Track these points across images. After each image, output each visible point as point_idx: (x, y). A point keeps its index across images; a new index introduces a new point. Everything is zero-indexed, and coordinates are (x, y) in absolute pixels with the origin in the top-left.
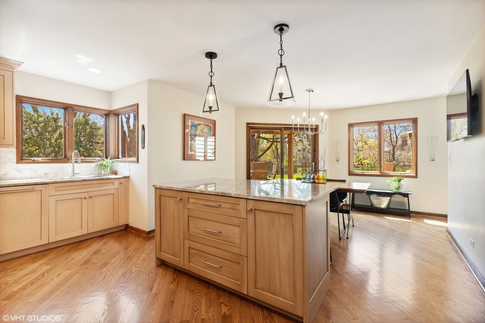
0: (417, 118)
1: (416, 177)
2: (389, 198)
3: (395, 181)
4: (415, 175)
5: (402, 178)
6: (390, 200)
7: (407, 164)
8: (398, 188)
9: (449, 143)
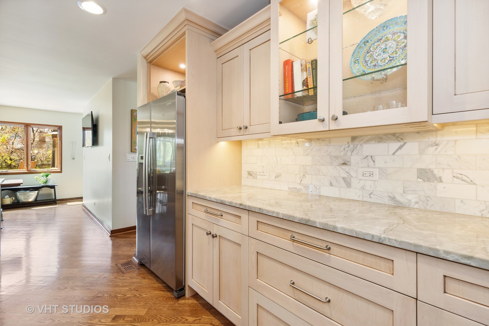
0: (62, 126)
1: (61, 172)
2: (37, 192)
3: (43, 176)
4: (60, 170)
5: (49, 174)
6: (38, 193)
7: (45, 162)
8: (46, 182)
9: (84, 148)
